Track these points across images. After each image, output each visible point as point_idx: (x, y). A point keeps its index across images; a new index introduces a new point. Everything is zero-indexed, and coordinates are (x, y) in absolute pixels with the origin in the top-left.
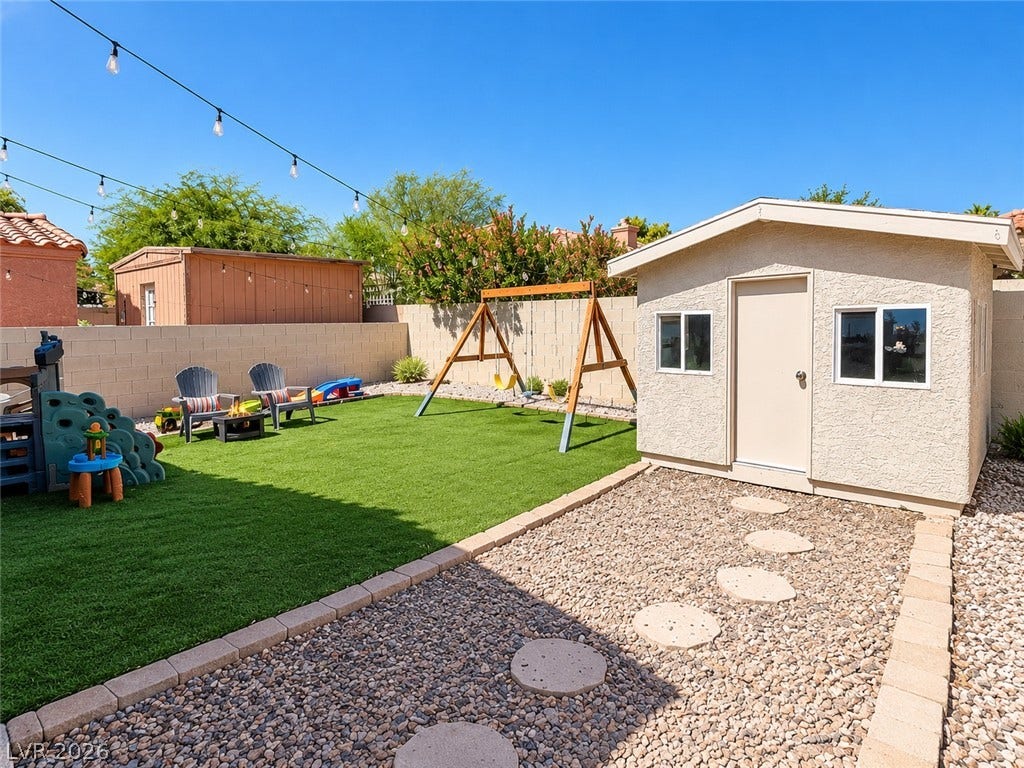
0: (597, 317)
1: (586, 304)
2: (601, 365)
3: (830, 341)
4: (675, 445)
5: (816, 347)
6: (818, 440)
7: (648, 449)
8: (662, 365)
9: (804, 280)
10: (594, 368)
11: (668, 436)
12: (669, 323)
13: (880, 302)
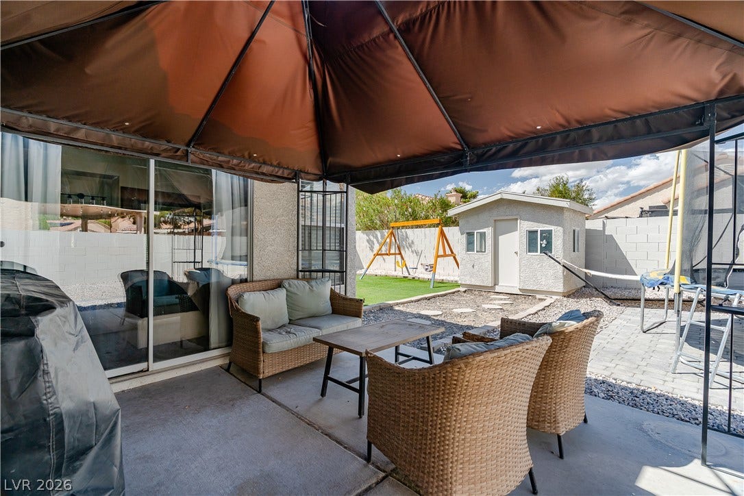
0: (442, 234)
1: (437, 230)
2: (445, 255)
3: (525, 240)
4: (473, 280)
5: (521, 243)
6: (521, 275)
7: (463, 283)
8: (468, 251)
9: (517, 219)
10: (442, 256)
11: (471, 277)
12: (470, 235)
13: (540, 227)
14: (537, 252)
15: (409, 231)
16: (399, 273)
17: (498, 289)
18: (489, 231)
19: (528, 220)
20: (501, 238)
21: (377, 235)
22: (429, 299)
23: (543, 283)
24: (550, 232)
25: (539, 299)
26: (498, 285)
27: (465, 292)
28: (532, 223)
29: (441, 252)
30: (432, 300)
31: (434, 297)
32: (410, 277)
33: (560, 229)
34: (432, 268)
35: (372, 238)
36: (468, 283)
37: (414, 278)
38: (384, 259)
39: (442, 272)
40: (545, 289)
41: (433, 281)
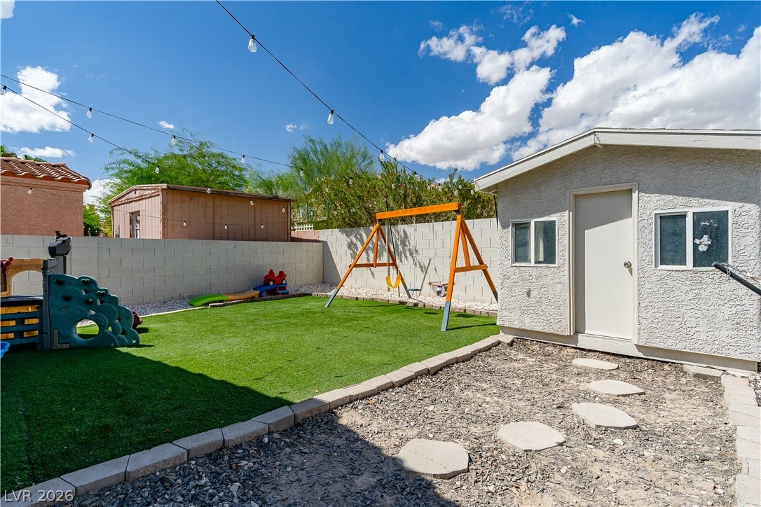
0: (464, 230)
2: (468, 268)
3: (651, 238)
4: (528, 320)
5: (641, 243)
6: (643, 315)
7: (507, 324)
8: (516, 261)
9: (630, 191)
10: (462, 269)
11: (523, 314)
12: (521, 228)
13: (691, 207)
14: (683, 262)
15: (409, 229)
16: (394, 296)
17: (583, 341)
18: (562, 221)
19: (660, 191)
20: (590, 235)
21: (361, 235)
22: (433, 372)
23: (703, 337)
24: (722, 217)
25: (697, 376)
26: (583, 332)
27: (511, 344)
28: (671, 197)
29: (461, 263)
30: (442, 376)
31: (447, 365)
32: (411, 301)
33: (752, 208)
34: (446, 290)
35: (354, 240)
36: (517, 325)
37: (416, 305)
38: (372, 274)
39: (462, 294)
40: (707, 350)
41: (446, 313)
